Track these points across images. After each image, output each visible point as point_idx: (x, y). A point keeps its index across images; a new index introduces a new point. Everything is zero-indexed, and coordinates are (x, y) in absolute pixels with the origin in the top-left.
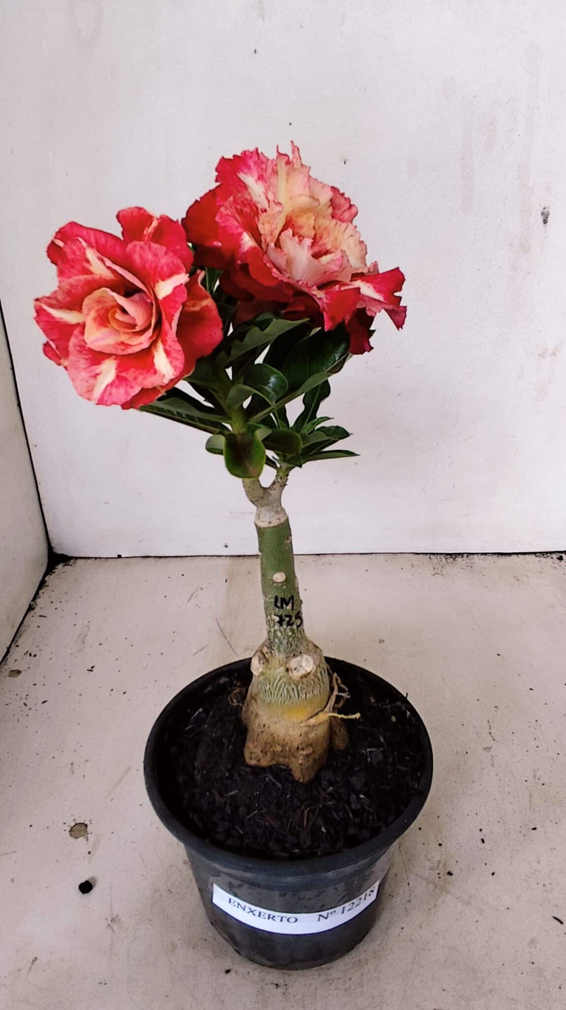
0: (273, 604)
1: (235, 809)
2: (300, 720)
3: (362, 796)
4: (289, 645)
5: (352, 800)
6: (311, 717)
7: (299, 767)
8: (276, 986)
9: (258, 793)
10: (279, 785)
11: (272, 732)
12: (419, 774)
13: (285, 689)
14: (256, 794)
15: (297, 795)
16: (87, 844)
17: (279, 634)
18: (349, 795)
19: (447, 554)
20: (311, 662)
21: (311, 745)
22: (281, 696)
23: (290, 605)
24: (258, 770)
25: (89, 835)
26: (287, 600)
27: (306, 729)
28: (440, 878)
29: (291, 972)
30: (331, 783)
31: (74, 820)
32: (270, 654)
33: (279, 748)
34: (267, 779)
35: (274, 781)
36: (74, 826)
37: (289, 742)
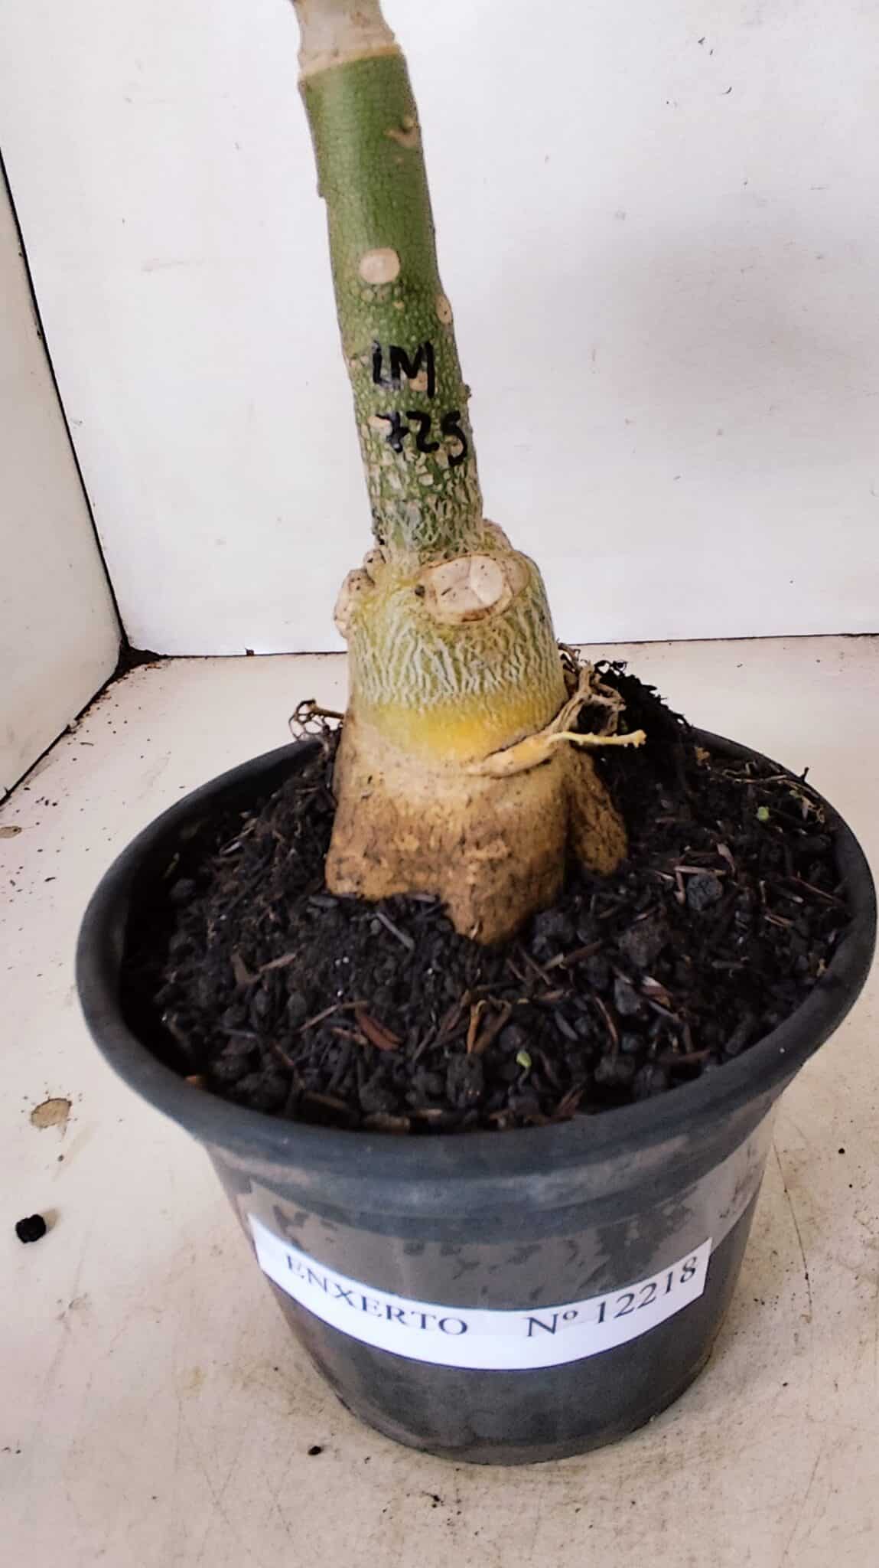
0: (370, 373)
1: (278, 1002)
2: (466, 756)
3: (651, 982)
4: (428, 520)
5: (617, 989)
6: (502, 748)
7: (468, 896)
8: (432, 1500)
9: (346, 960)
10: (408, 942)
11: (392, 797)
12: (831, 939)
13: (417, 656)
14: (342, 963)
15: (455, 968)
16: (61, 1141)
17: (395, 484)
18: (612, 978)
20: (497, 577)
21: (503, 834)
22: (407, 677)
23: (422, 375)
24: (352, 907)
25: (70, 1124)
26: (411, 357)
27: (485, 785)
29: (478, 1468)
30: (559, 944)
31: (47, 1093)
33: (412, 844)
34: (375, 924)
35: (393, 929)
36: (45, 1103)
37: (439, 822)
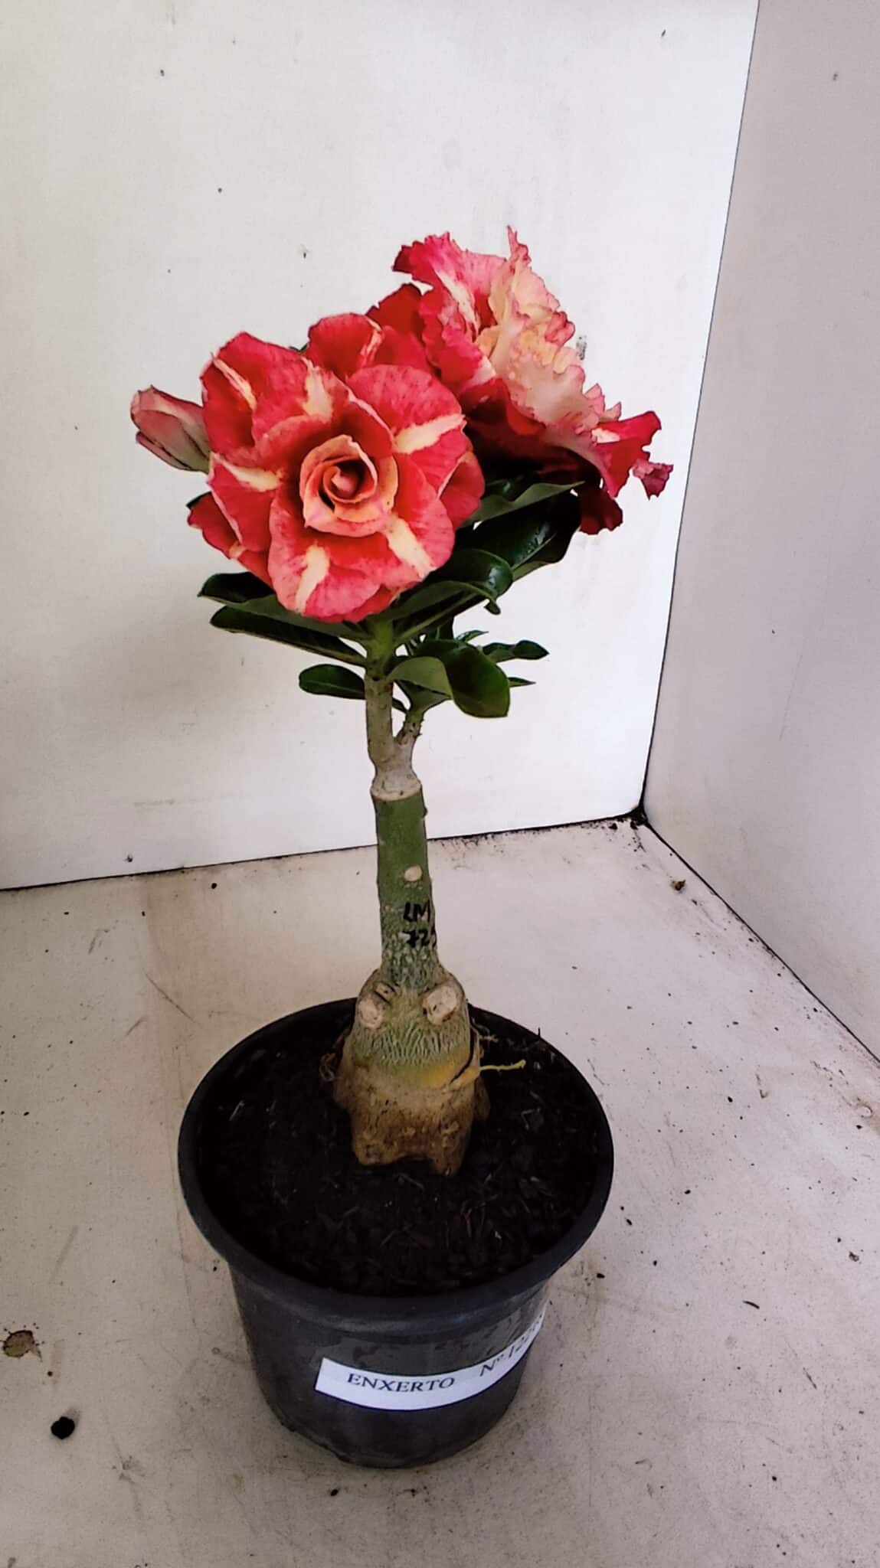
0: (402, 916)
1: (361, 1233)
2: (442, 1085)
3: (534, 1179)
4: (423, 974)
5: (521, 1186)
6: (456, 1077)
7: (443, 1153)
8: (411, 1493)
9: (391, 1203)
10: (420, 1185)
11: (402, 1109)
12: (594, 1135)
13: (422, 1042)
16: (41, 1361)
17: (410, 960)
18: (517, 1181)
19: (465, 837)
20: (454, 994)
21: (456, 1118)
23: (426, 913)
24: (381, 1170)
25: (40, 1348)
26: (422, 907)
27: (449, 1096)
28: (589, 1284)
30: (488, 1169)
32: (393, 993)
33: (411, 1132)
34: (400, 1179)
36: (9, 1338)
37: (427, 1119)
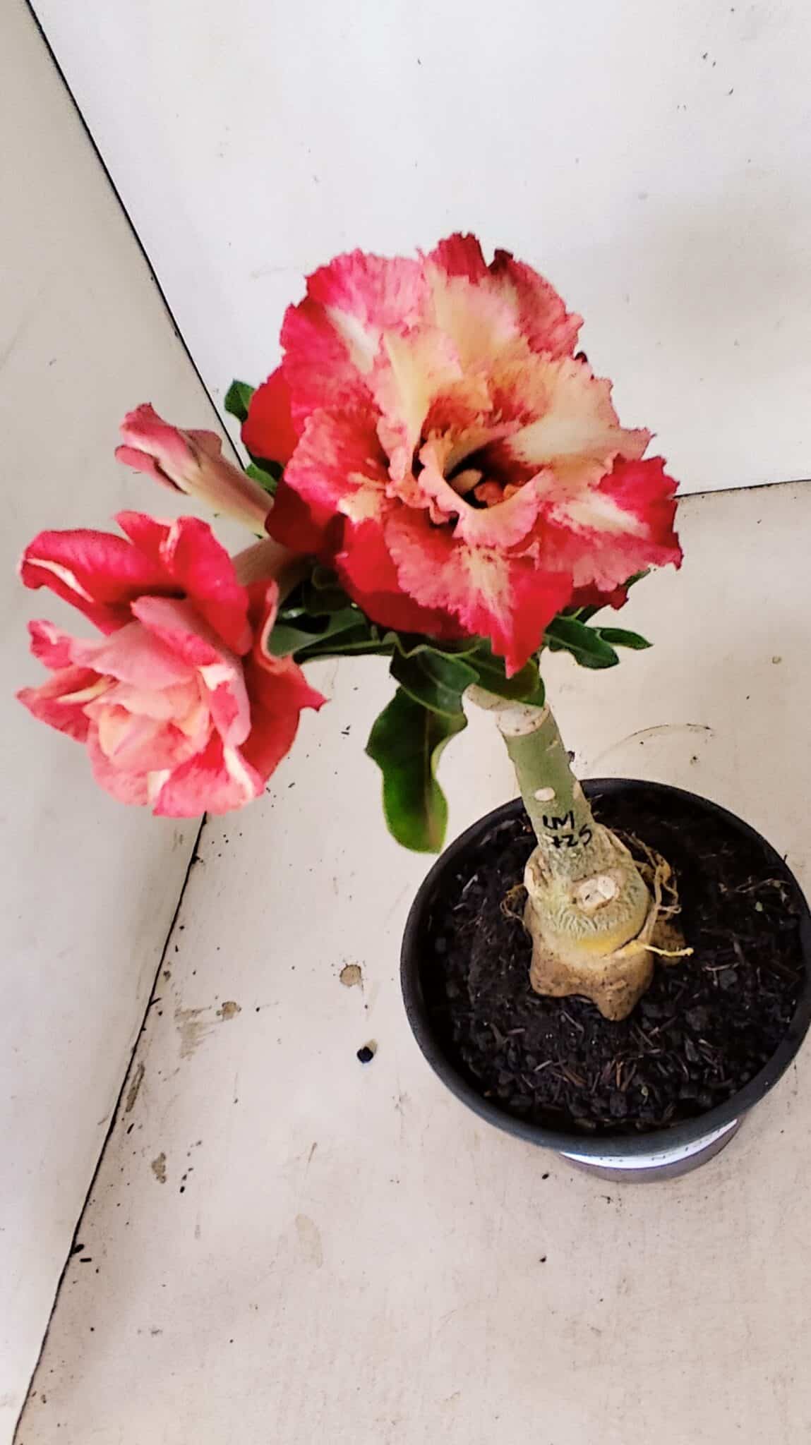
0: (542, 823)
1: (522, 1054)
2: (603, 952)
3: (702, 1041)
4: (575, 867)
5: (687, 1047)
6: (620, 948)
7: (609, 1004)
8: (607, 1200)
9: (551, 1036)
10: (580, 1027)
11: (564, 963)
12: (794, 1003)
13: (575, 922)
14: (549, 1038)
15: (606, 1041)
16: (363, 994)
17: (557, 856)
18: (683, 1039)
20: (612, 884)
21: (624, 978)
22: (570, 927)
23: (568, 824)
24: (549, 1003)
25: (364, 983)
26: (562, 820)
27: (613, 962)
30: (657, 1022)
31: (344, 961)
32: (549, 874)
33: (577, 981)
34: (563, 1018)
35: (573, 1021)
36: (345, 969)
37: (589, 975)
